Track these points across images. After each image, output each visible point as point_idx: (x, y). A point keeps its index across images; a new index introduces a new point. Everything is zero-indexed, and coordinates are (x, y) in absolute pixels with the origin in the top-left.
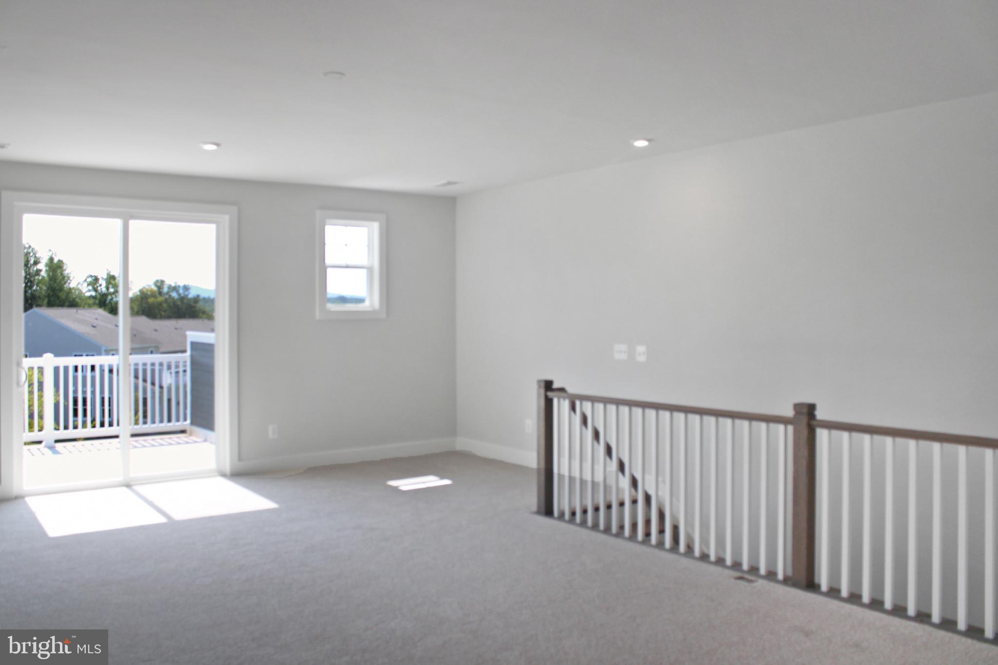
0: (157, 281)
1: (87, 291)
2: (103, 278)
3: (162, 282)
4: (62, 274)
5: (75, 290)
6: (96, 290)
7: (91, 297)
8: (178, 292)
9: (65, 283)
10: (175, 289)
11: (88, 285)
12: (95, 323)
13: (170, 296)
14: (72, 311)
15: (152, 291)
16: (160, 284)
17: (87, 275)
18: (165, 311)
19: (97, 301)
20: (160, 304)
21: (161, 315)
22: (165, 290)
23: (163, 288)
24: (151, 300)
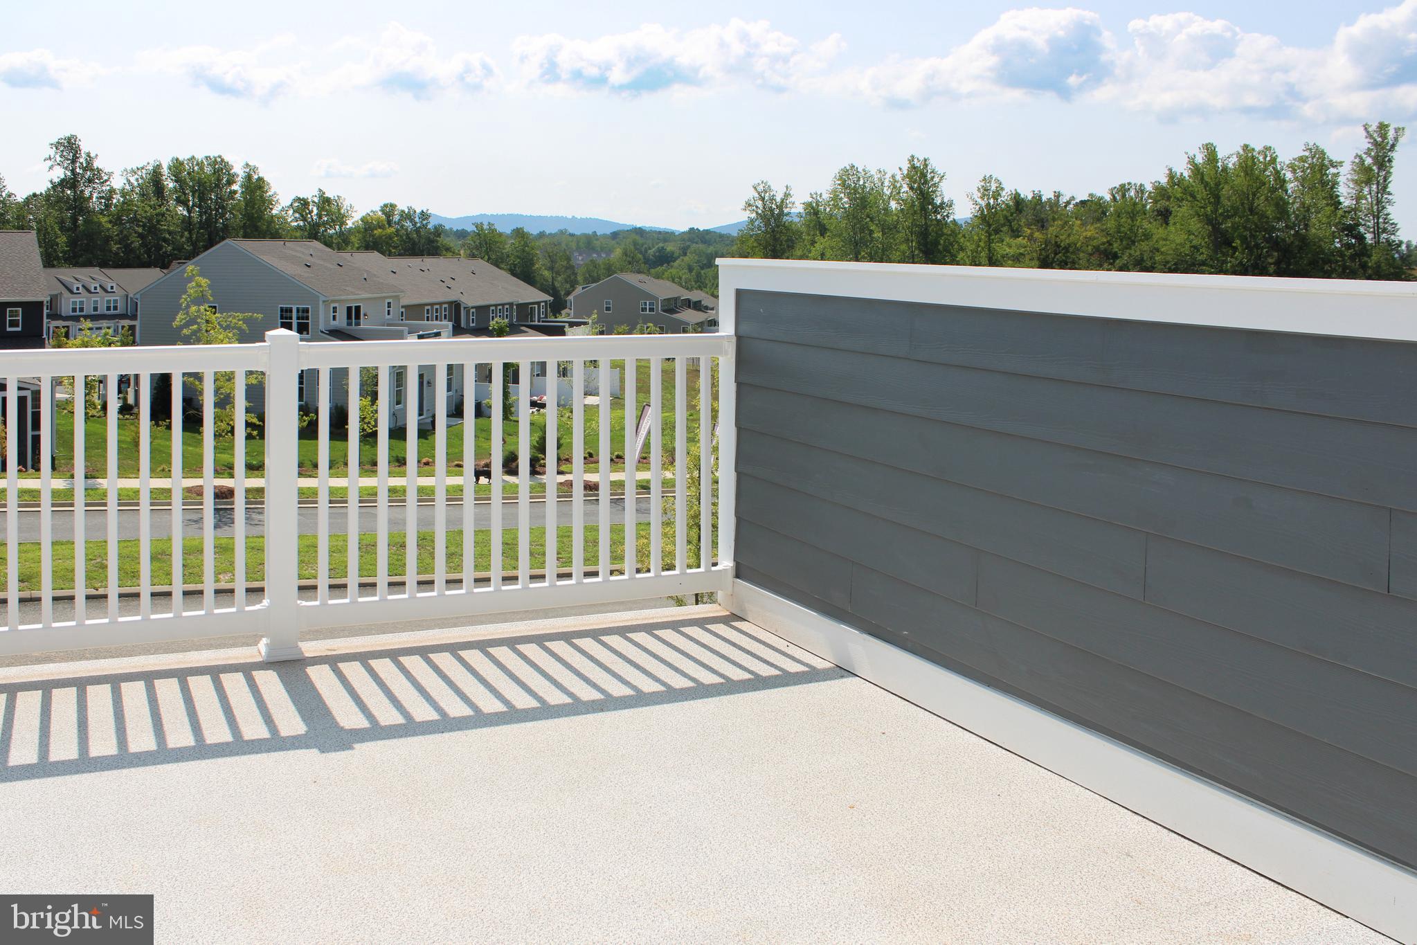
0: (386, 206)
1: (292, 219)
2: (314, 202)
3: (393, 206)
4: (261, 197)
5: (278, 218)
6: (304, 219)
7: (299, 227)
8: (412, 221)
9: (265, 209)
10: (407, 216)
11: (295, 212)
12: (310, 261)
13: (402, 226)
14: (279, 243)
15: (378, 220)
16: (388, 210)
17: (293, 197)
18: (395, 248)
19: (306, 234)
20: (390, 237)
21: (390, 251)
22: (396, 218)
23: (394, 215)
24: (378, 232)
